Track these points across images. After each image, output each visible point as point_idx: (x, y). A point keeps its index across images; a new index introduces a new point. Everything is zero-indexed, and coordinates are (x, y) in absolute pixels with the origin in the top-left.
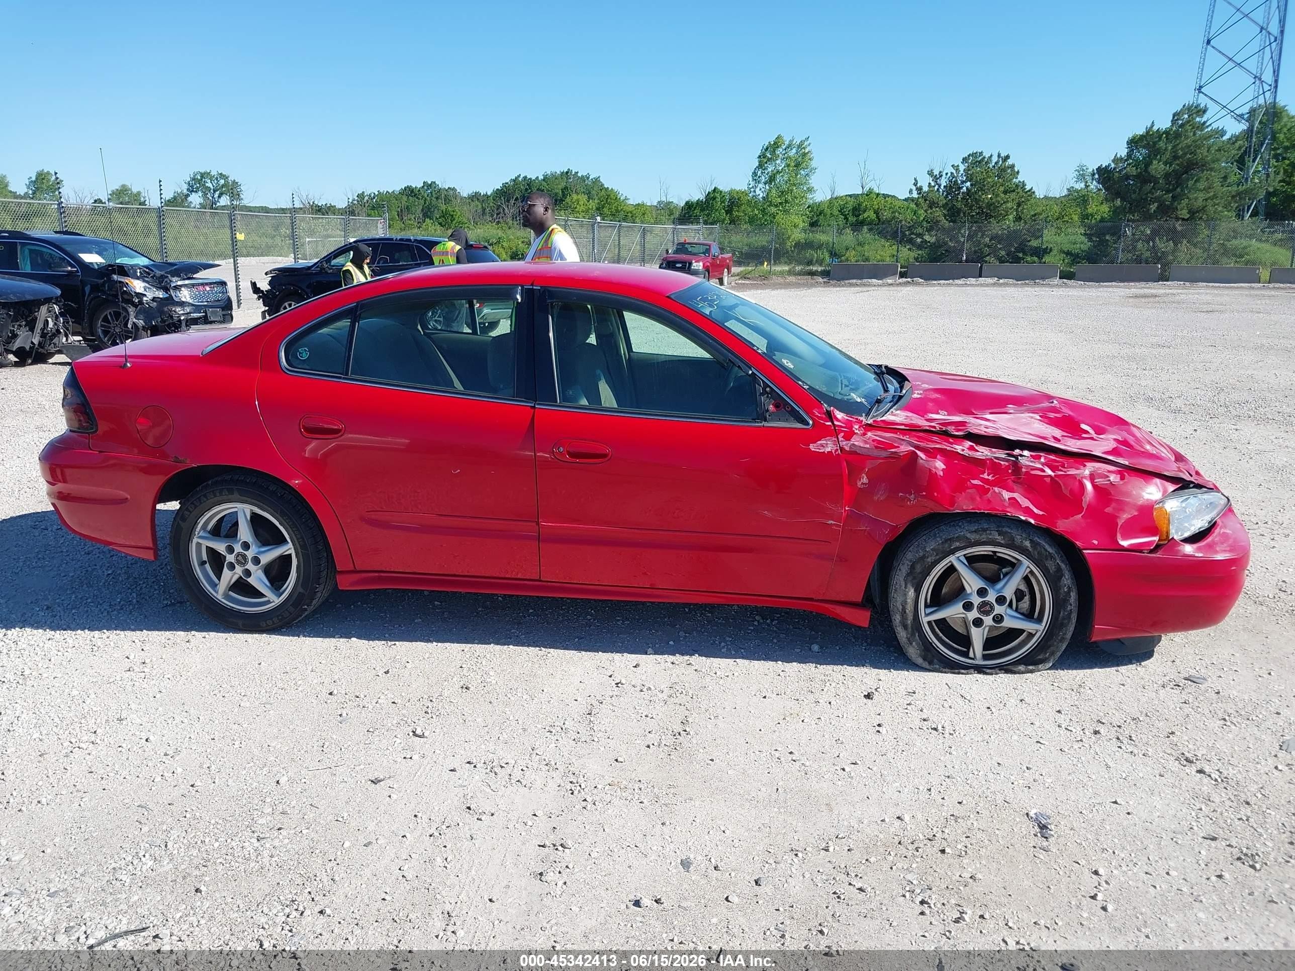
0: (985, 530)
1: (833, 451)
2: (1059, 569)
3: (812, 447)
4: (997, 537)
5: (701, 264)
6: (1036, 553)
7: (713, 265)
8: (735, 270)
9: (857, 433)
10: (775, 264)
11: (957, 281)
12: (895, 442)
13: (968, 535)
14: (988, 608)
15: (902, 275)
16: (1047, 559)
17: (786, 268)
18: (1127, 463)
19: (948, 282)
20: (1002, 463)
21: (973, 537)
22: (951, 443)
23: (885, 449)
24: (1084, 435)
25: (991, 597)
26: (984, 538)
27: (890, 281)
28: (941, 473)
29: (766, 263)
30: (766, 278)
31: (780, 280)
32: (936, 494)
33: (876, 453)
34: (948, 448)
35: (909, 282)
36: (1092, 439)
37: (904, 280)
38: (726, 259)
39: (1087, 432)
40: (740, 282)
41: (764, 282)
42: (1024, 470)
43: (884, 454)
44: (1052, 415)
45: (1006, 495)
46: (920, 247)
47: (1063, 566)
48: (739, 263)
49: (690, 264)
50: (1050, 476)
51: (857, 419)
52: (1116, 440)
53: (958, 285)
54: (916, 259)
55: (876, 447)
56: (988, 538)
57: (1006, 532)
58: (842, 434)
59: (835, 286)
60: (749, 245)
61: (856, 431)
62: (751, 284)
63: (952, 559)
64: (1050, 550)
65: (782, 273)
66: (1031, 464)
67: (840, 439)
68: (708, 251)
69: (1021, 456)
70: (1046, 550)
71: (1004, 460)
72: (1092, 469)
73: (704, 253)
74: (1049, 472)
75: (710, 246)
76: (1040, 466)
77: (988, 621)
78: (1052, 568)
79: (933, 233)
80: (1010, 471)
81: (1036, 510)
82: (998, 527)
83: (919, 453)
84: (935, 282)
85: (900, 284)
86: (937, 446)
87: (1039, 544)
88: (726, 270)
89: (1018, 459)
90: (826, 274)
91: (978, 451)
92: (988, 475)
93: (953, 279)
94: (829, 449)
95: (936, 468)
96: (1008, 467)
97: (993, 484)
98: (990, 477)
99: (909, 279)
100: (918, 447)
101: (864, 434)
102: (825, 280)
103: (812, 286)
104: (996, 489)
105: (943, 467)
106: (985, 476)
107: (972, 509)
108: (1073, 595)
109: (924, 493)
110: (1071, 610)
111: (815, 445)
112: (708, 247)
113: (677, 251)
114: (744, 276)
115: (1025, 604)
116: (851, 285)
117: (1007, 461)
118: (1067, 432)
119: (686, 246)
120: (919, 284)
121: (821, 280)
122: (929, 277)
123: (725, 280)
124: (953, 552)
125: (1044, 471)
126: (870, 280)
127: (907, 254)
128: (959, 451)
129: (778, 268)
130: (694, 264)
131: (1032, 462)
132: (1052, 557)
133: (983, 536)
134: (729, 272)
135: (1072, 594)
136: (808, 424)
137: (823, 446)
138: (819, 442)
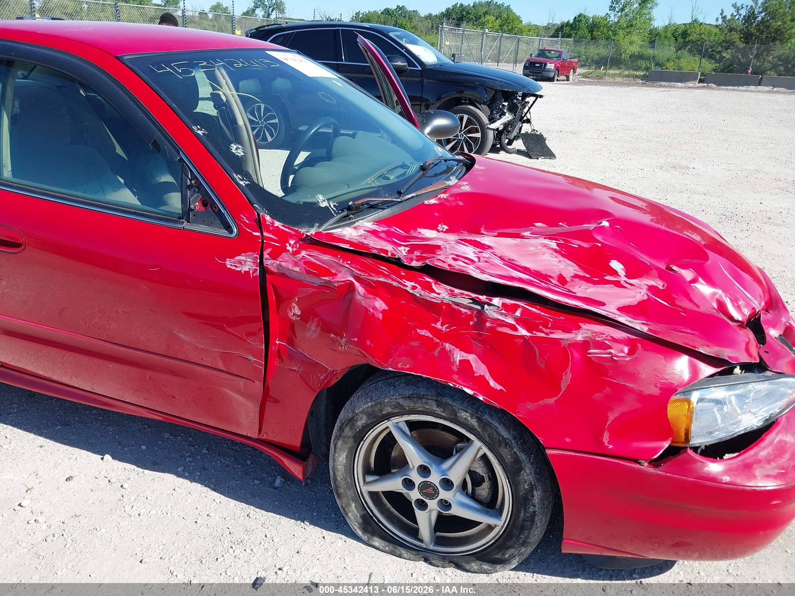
0: (420, 397)
1: (251, 272)
2: (517, 461)
3: (229, 263)
4: (435, 408)
5: (553, 65)
6: (486, 435)
7: (563, 66)
8: (579, 71)
9: (288, 251)
10: (610, 68)
11: (741, 88)
12: (333, 267)
13: (401, 401)
14: (430, 490)
15: (701, 81)
16: (500, 445)
17: (618, 72)
18: (645, 329)
19: (734, 88)
20: (462, 310)
21: (407, 404)
22: (402, 277)
23: (318, 275)
24: (608, 278)
25: (435, 478)
26: (419, 406)
27: (690, 85)
28: (380, 316)
29: (603, 67)
30: (601, 78)
31: (611, 80)
32: (368, 343)
33: (308, 279)
34: (395, 284)
35: (705, 87)
36: (618, 284)
37: (701, 84)
38: (573, 62)
39: (614, 273)
40: (582, 79)
41: (599, 80)
42: (488, 324)
43: (317, 281)
44: (576, 243)
45: (458, 356)
46: (717, 61)
47: (523, 457)
48: (582, 66)
49: (546, 64)
50: (523, 337)
51: (296, 231)
52: (651, 289)
53: (741, 91)
54: (714, 70)
55: (308, 272)
56: (424, 407)
57: (447, 404)
58: (269, 250)
59: (648, 86)
60: (598, 55)
61: (288, 248)
62: (589, 81)
63: (389, 424)
64: (505, 433)
65: (614, 76)
66: (500, 318)
67: (266, 256)
68: (560, 56)
69: (490, 305)
70: (499, 434)
71: (465, 307)
72: (589, 334)
73: (557, 58)
74: (523, 332)
75: (561, 53)
76: (513, 322)
77: (433, 504)
78: (508, 458)
79: (729, 51)
80: (471, 323)
81: (492, 383)
82: (438, 395)
83: (357, 284)
84: (724, 87)
85: (698, 88)
86: (382, 279)
87: (490, 424)
88: (572, 70)
89: (483, 307)
90: (645, 78)
91: (434, 292)
92: (442, 325)
93: (738, 85)
94: (246, 269)
95: (374, 308)
96: (470, 318)
97: (445, 337)
98: (444, 329)
99: (705, 84)
100: (357, 278)
101: (298, 252)
102: (644, 82)
103: (633, 85)
104: (448, 346)
105: (385, 307)
106: (438, 326)
107: (408, 370)
108: (537, 495)
109: (356, 339)
110: (534, 512)
111: (232, 260)
112: (560, 53)
113: (539, 55)
114: (584, 76)
115: (484, 491)
116: (661, 86)
117: (470, 309)
118: (586, 271)
119: (546, 52)
120: (711, 88)
121: (640, 81)
122: (721, 83)
123: (571, 77)
124: (388, 417)
125: (516, 329)
126: (676, 84)
127: (708, 66)
128: (408, 289)
129: (611, 72)
130: (549, 65)
131: (502, 314)
132: (507, 444)
133: (418, 405)
134: (574, 72)
135: (535, 493)
136: (231, 232)
137: (241, 263)
138: (237, 258)
